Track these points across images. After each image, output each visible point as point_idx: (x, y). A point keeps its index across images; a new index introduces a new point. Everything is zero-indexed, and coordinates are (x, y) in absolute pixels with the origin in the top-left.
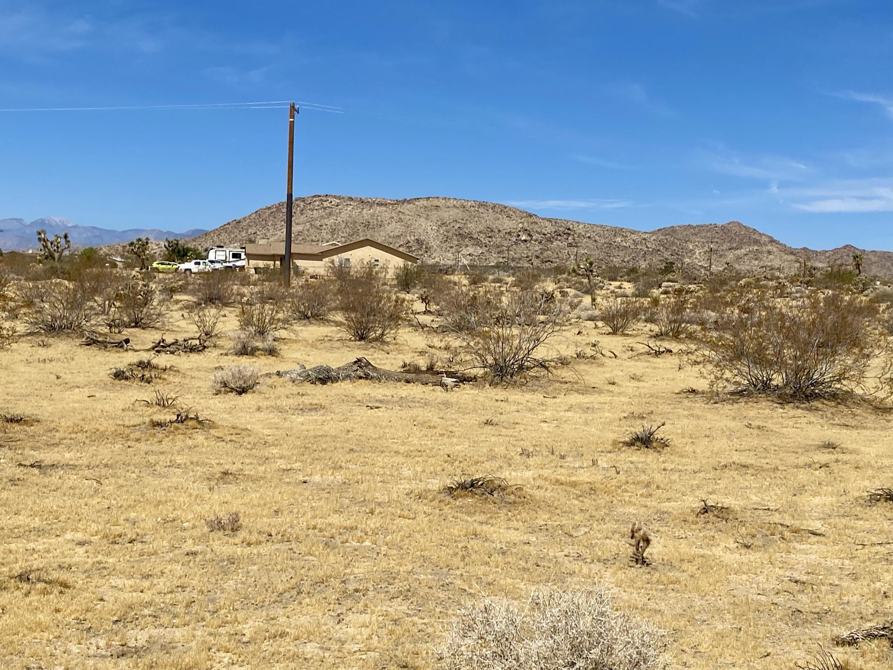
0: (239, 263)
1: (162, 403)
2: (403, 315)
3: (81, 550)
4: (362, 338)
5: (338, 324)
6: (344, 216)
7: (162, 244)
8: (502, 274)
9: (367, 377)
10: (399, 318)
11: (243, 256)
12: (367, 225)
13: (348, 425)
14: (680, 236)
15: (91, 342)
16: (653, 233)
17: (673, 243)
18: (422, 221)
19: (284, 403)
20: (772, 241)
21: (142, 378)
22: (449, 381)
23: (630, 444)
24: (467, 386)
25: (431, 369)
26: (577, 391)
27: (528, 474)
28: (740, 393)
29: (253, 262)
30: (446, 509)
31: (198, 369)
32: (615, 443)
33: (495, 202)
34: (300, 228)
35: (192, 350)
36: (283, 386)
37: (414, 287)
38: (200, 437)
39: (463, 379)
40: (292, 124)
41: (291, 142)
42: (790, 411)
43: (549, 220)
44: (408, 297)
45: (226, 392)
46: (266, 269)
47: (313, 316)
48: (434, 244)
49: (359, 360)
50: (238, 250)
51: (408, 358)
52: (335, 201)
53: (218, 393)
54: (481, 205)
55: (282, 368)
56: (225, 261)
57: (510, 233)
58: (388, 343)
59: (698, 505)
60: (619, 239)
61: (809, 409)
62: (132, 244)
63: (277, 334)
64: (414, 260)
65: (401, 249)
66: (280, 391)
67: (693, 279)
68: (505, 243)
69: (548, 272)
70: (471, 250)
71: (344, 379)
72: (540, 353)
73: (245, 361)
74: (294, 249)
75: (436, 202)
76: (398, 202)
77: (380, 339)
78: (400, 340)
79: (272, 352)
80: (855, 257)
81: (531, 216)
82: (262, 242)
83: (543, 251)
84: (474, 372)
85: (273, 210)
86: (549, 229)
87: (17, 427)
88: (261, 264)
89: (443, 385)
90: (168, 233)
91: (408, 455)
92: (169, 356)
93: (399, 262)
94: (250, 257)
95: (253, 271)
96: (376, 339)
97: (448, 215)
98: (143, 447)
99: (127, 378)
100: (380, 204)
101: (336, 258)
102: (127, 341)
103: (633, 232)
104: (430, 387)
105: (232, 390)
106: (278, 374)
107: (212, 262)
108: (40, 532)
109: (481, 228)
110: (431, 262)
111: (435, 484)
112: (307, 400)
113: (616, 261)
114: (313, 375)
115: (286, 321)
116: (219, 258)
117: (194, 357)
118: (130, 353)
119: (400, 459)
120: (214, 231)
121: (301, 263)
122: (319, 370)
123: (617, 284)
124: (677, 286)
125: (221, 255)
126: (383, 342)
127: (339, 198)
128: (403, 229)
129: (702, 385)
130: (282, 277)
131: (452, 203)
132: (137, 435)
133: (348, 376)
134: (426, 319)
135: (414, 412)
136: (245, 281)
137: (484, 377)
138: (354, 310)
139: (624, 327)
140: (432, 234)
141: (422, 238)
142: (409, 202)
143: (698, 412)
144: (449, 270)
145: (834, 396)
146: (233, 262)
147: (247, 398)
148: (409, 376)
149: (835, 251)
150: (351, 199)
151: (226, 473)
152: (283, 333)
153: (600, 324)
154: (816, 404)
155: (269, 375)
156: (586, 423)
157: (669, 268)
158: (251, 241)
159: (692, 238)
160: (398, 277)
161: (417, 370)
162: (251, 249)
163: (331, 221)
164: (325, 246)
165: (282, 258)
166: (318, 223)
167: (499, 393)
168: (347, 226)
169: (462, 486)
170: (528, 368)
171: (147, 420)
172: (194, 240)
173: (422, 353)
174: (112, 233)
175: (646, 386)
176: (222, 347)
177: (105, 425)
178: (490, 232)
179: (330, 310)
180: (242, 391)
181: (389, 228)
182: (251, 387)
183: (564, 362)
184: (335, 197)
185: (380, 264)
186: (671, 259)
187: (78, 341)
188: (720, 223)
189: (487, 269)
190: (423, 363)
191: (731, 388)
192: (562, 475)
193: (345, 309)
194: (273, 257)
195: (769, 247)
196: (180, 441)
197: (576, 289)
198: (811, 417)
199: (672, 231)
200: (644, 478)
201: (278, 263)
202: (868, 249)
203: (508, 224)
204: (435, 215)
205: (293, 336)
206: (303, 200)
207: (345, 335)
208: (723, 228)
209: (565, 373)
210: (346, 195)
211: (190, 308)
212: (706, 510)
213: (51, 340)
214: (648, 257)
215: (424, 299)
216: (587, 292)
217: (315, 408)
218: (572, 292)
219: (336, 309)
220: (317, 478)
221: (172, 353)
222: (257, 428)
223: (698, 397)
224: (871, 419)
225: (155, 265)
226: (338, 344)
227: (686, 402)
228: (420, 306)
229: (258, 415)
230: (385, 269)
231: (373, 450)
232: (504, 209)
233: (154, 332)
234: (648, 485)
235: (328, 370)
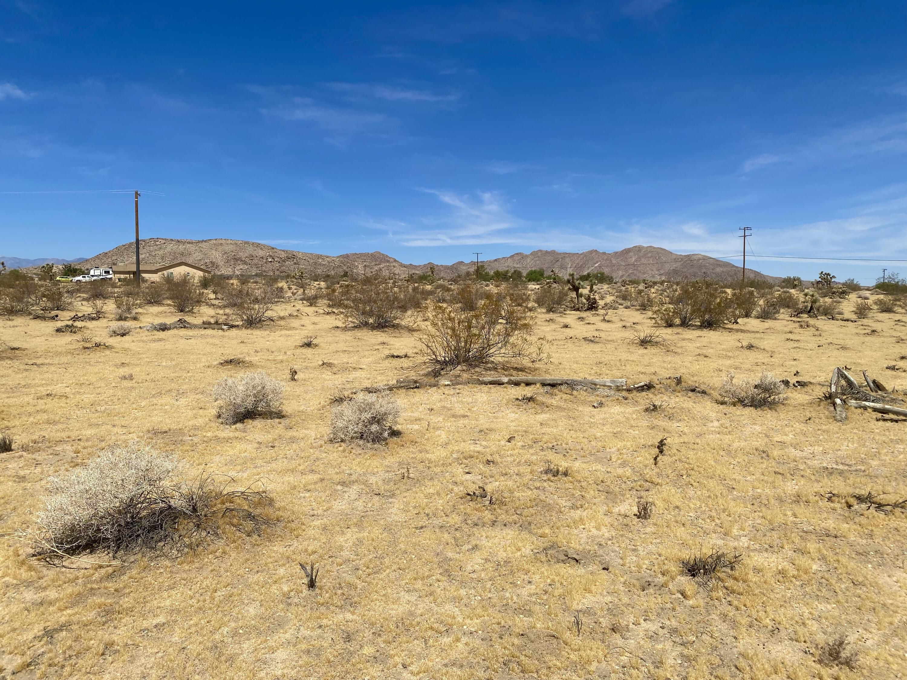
0: (109, 276)
1: (85, 340)
2: (203, 300)
3: (68, 389)
4: (181, 311)
5: (168, 305)
6: (169, 249)
7: (61, 267)
8: (258, 279)
9: (185, 327)
10: (201, 301)
11: (111, 272)
12: (182, 254)
13: (176, 346)
14: (351, 258)
15: (37, 317)
16: (338, 257)
17: (348, 262)
18: (213, 252)
19: (145, 338)
20: (395, 261)
21: (71, 332)
22: (225, 327)
23: (301, 346)
24: (234, 329)
25: (217, 323)
26: (286, 329)
27: (257, 358)
28: (355, 327)
29: (117, 276)
30: (220, 370)
31: (98, 327)
32: (296, 346)
33: (253, 241)
34: (143, 256)
35: (93, 319)
36: (143, 332)
37: (210, 286)
38: (108, 352)
39: (232, 326)
40: (137, 202)
41: (137, 211)
42: (375, 332)
43: (283, 251)
44: (205, 291)
45: (115, 336)
46: (125, 279)
47: (155, 302)
48: (221, 263)
49: (180, 320)
50: (108, 269)
51: (205, 319)
52: (163, 241)
53: (111, 336)
54: (246, 243)
55: (142, 325)
56: (100, 275)
57: (262, 258)
58: (195, 313)
59: (321, 363)
60: (320, 260)
61: (383, 332)
62: (43, 267)
63: (137, 311)
64: (209, 272)
65: (202, 267)
66: (141, 334)
67: (356, 280)
68: (260, 263)
69: (282, 278)
70: (241, 267)
71: (173, 328)
72: (269, 314)
73: (122, 323)
74: (142, 268)
75: (220, 242)
76: (199, 242)
77: (191, 311)
78: (201, 311)
79: (135, 319)
80: (431, 268)
81: (273, 248)
82: (122, 264)
83: (280, 267)
84: (237, 323)
85: (127, 247)
86: (283, 255)
87: (17, 352)
88: (122, 276)
89: (223, 329)
90: (63, 260)
91: (204, 355)
92: (81, 322)
93: (201, 273)
94: (115, 273)
95: (117, 280)
96: (189, 311)
97: (227, 248)
98: (81, 357)
99: (63, 332)
100: (189, 243)
101: (165, 272)
102: (57, 316)
103: (327, 257)
104: (216, 330)
105: (118, 335)
106: (140, 328)
107: (93, 276)
108: (47, 385)
109: (246, 255)
110: (219, 273)
111: (216, 363)
112: (156, 337)
113: (319, 271)
114: (158, 327)
115: (141, 304)
116: (96, 274)
117: (94, 322)
118: (59, 322)
119: (201, 356)
120: (91, 259)
121: (146, 276)
122: (161, 325)
123: (318, 283)
124: (346, 283)
125: (97, 272)
126: (193, 313)
127: (165, 240)
128: (202, 256)
129: (340, 324)
130: (135, 283)
131: (229, 242)
132: (78, 352)
133: (176, 327)
134: (216, 302)
135: (208, 340)
136: (114, 286)
137: (242, 326)
138: (178, 298)
139: (316, 303)
140: (220, 259)
141: (214, 260)
142: (205, 241)
143: (337, 335)
144: (229, 278)
145: (393, 326)
146: (104, 276)
147: (126, 338)
148: (206, 326)
149: (425, 265)
150: (172, 240)
151: (123, 363)
152: (140, 310)
153: (305, 302)
154: (386, 329)
155: (136, 328)
156: (287, 340)
157: (346, 275)
158: (114, 264)
159: (357, 260)
160: (200, 281)
161: (210, 323)
162: (115, 268)
163: (161, 252)
164: (158, 266)
165: (134, 273)
166: (153, 254)
167: (249, 331)
168: (170, 255)
169: (226, 362)
170: (264, 321)
171: (81, 347)
172: (79, 264)
173: (212, 317)
174: (27, 261)
175: (318, 327)
176: (108, 318)
177: (60, 349)
178: (251, 257)
179: (164, 299)
180: (123, 335)
181: (195, 256)
182: (128, 333)
183: (282, 318)
184: (163, 239)
185: (191, 275)
186: (347, 270)
187: (28, 318)
188: (370, 252)
189: (251, 276)
190: (212, 321)
191: (352, 325)
192: (271, 358)
193: (171, 298)
194: (129, 273)
195: (394, 264)
196: (98, 354)
197: (296, 286)
198: (383, 334)
199: (347, 256)
200: (304, 356)
201: (132, 275)
202: (439, 264)
203: (261, 253)
204: (220, 248)
205: (145, 311)
206: (144, 241)
207: (173, 309)
208: (372, 254)
209: (282, 323)
210: (169, 238)
211: (87, 300)
212: (323, 364)
213: (13, 318)
214: (335, 269)
215: (215, 292)
216: (301, 287)
217: (160, 340)
218: (294, 287)
219: (167, 298)
220: (164, 364)
221: (82, 321)
222: (134, 348)
223: (339, 330)
224: (407, 334)
225: (58, 278)
226: (170, 314)
227: (333, 331)
228: (212, 296)
229: (133, 344)
230: (193, 277)
231: (188, 353)
232: (258, 245)
233: (68, 312)
234: (305, 359)
235: (165, 324)
